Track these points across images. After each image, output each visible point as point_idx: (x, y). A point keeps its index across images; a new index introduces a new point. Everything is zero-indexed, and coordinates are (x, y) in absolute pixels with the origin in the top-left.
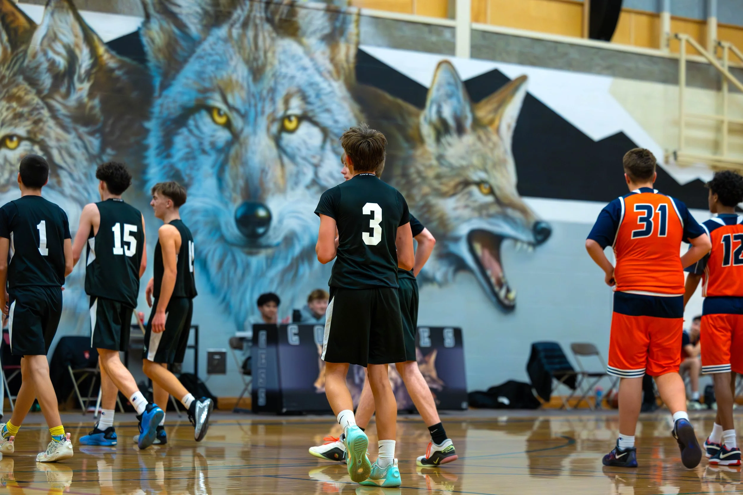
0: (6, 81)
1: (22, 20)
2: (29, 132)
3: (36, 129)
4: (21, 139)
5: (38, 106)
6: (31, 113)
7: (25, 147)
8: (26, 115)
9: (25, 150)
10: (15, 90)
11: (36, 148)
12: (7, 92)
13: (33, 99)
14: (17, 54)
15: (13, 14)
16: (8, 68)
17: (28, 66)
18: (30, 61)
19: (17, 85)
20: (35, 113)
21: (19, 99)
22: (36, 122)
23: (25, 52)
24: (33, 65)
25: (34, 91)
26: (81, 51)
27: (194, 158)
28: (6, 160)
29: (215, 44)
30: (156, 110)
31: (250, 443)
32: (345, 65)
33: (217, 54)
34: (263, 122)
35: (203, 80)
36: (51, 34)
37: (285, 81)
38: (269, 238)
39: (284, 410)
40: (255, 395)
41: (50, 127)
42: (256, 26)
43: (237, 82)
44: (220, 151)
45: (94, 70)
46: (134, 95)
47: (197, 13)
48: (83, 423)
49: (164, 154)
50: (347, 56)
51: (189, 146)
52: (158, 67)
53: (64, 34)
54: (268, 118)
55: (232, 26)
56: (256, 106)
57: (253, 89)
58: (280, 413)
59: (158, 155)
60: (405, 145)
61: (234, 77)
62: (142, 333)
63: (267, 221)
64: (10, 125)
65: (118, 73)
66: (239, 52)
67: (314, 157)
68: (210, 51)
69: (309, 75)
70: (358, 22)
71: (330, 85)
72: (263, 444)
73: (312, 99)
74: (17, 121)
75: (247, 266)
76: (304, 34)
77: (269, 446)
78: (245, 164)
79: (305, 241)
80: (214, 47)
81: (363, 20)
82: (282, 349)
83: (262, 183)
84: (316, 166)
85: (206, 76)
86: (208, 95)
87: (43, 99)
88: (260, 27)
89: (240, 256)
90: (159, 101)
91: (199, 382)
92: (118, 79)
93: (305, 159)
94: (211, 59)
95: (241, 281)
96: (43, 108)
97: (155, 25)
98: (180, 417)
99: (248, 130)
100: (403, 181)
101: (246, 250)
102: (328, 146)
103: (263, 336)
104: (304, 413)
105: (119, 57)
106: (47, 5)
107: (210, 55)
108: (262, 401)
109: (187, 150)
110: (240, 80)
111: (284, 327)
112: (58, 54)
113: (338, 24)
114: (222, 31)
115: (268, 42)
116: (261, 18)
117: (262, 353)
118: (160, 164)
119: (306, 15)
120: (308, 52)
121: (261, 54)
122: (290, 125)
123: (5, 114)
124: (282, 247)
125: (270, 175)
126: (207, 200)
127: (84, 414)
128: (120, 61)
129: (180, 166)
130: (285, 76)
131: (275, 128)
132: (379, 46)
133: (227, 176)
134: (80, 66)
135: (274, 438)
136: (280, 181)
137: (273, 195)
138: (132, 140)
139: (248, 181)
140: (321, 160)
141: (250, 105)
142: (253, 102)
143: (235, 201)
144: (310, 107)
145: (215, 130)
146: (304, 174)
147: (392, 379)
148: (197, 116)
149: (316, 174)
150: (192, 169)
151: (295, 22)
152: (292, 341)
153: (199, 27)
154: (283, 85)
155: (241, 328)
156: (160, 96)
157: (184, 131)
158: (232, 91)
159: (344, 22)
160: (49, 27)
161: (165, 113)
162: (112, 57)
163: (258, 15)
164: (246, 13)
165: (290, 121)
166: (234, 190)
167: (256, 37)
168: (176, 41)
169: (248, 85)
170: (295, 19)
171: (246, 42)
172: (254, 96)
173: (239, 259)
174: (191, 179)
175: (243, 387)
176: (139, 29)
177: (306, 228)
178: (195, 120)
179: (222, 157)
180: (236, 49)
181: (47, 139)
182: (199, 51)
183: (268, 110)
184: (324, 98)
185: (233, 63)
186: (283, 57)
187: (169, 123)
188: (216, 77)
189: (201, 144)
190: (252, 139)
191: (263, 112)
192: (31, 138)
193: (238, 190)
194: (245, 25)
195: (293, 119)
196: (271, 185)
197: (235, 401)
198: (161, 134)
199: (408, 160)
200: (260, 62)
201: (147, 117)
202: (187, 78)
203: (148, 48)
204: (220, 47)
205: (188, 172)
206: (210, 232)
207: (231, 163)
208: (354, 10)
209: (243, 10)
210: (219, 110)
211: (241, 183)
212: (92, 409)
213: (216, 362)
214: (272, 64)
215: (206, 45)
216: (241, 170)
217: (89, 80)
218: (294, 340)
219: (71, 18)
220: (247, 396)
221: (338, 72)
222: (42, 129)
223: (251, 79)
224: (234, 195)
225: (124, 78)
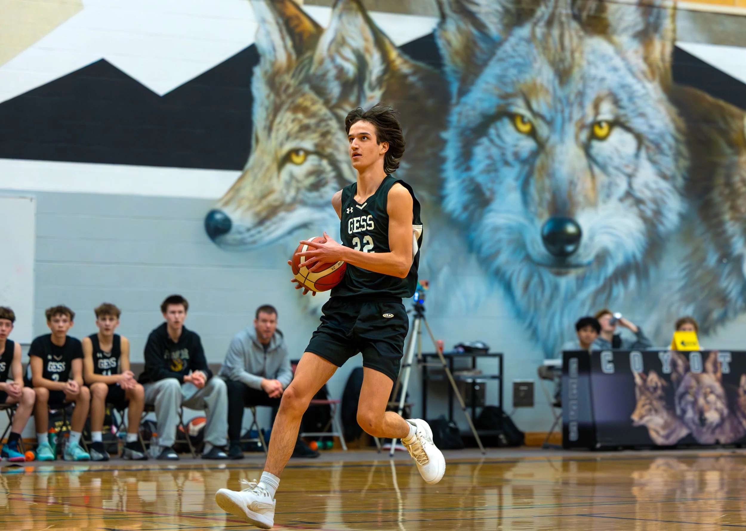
0: (291, 90)
1: (307, 24)
2: (316, 145)
3: (324, 142)
4: (307, 153)
5: (326, 118)
6: (318, 125)
7: (312, 161)
8: (313, 127)
9: (313, 165)
10: (300, 100)
11: (325, 163)
12: (293, 102)
13: (320, 110)
14: (302, 62)
15: (298, 18)
16: (293, 76)
17: (314, 75)
18: (317, 69)
19: (303, 95)
20: (323, 124)
21: (305, 110)
22: (324, 135)
23: (311, 59)
24: (319, 72)
25: (321, 101)
26: (371, 56)
27: (496, 170)
28: (292, 176)
29: (517, 44)
30: (454, 118)
31: (560, 481)
32: (660, 64)
33: (520, 56)
34: (571, 129)
35: (505, 84)
36: (339, 39)
37: (594, 84)
38: (579, 256)
39: (598, 445)
40: (566, 430)
41: (339, 140)
42: (561, 24)
43: (542, 86)
44: (524, 162)
45: (386, 77)
46: (430, 103)
47: (497, 11)
48: (379, 462)
49: (464, 167)
50: (662, 53)
51: (490, 157)
52: (455, 72)
53: (353, 39)
54: (576, 124)
55: (535, 24)
56: (562, 112)
57: (560, 93)
58: (593, 449)
59: (457, 168)
60: (728, 151)
61: (539, 81)
62: (441, 362)
63: (576, 238)
64: (296, 138)
65: (412, 79)
66: (544, 54)
67: (627, 166)
68: (511, 52)
69: (621, 77)
70: (674, 17)
71: (644, 87)
72: (575, 482)
73: (625, 102)
74: (303, 134)
75: (556, 288)
76: (614, 32)
77: (581, 483)
78: (551, 175)
79: (619, 259)
80: (517, 48)
81: (680, 14)
82: (595, 377)
83: (570, 197)
84: (630, 177)
85: (507, 80)
86: (511, 100)
87: (332, 109)
88: (566, 26)
89: (548, 277)
90: (456, 110)
91: (504, 416)
92: (412, 85)
93: (617, 168)
94: (512, 61)
95: (549, 304)
96: (330, 119)
97: (451, 26)
98: (484, 454)
99: (554, 138)
100: (727, 191)
101: (555, 270)
102: (643, 154)
103: (574, 364)
104: (620, 448)
105: (413, 62)
106: (334, 6)
107: (512, 57)
108: (573, 436)
109: (487, 162)
110: (545, 83)
111: (598, 354)
112: (346, 59)
113: (652, 19)
114: (524, 31)
115: (575, 40)
116: (567, 15)
117: (573, 383)
118: (458, 177)
119: (617, 11)
120: (620, 51)
121: (568, 54)
122: (601, 132)
123: (290, 126)
124: (594, 266)
125: (579, 188)
126: (511, 216)
127: (379, 452)
128: (414, 66)
129: (481, 179)
130: (594, 78)
131: (584, 135)
132: (698, 42)
133: (533, 190)
134: (371, 73)
135: (587, 475)
136: (591, 194)
137: (583, 208)
138: (428, 151)
139: (555, 194)
140: (636, 170)
141: (556, 111)
142: (559, 107)
143: (540, 216)
144: (622, 112)
145: (518, 140)
146: (617, 185)
147: (717, 410)
148: (499, 124)
149: (630, 185)
150: (493, 182)
151: (605, 19)
152: (606, 369)
153: (500, 26)
154: (592, 88)
155: (550, 355)
156: (458, 103)
157: (485, 141)
158: (537, 96)
159: (659, 17)
160: (337, 31)
161: (464, 122)
162: (406, 62)
163: (564, 12)
164: (550, 10)
165: (601, 127)
166: (540, 204)
167: (562, 36)
168: (475, 43)
169: (554, 90)
170: (604, 15)
171: (551, 41)
172: (560, 101)
173: (546, 281)
174: (493, 192)
175: (552, 420)
176: (435, 30)
177: (619, 245)
178: (497, 129)
179: (527, 168)
180: (540, 50)
181: (336, 153)
182: (500, 53)
183: (577, 116)
184: (637, 101)
185: (537, 65)
186: (591, 58)
187: (468, 132)
188: (518, 81)
189: (503, 154)
190: (559, 149)
191: (570, 119)
192: (319, 152)
193: (545, 204)
194: (549, 23)
195: (604, 125)
196: (580, 198)
197: (545, 437)
198: (459, 144)
199: (732, 167)
200: (567, 64)
201: (444, 125)
202: (487, 83)
203: (444, 51)
204: (523, 48)
205: (490, 185)
206: (514, 252)
207: (536, 175)
208: (669, 4)
209: (547, 7)
210: (522, 117)
211: (548, 196)
212: (387, 446)
213: (522, 394)
214: (580, 66)
215: (507, 47)
216: (547, 182)
217: (380, 88)
218: (608, 368)
219: (360, 20)
220: (558, 430)
221: (653, 73)
222: (330, 142)
223: (557, 82)
224: (540, 210)
225: (419, 84)
